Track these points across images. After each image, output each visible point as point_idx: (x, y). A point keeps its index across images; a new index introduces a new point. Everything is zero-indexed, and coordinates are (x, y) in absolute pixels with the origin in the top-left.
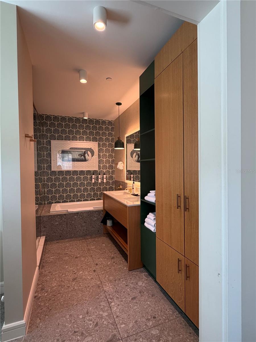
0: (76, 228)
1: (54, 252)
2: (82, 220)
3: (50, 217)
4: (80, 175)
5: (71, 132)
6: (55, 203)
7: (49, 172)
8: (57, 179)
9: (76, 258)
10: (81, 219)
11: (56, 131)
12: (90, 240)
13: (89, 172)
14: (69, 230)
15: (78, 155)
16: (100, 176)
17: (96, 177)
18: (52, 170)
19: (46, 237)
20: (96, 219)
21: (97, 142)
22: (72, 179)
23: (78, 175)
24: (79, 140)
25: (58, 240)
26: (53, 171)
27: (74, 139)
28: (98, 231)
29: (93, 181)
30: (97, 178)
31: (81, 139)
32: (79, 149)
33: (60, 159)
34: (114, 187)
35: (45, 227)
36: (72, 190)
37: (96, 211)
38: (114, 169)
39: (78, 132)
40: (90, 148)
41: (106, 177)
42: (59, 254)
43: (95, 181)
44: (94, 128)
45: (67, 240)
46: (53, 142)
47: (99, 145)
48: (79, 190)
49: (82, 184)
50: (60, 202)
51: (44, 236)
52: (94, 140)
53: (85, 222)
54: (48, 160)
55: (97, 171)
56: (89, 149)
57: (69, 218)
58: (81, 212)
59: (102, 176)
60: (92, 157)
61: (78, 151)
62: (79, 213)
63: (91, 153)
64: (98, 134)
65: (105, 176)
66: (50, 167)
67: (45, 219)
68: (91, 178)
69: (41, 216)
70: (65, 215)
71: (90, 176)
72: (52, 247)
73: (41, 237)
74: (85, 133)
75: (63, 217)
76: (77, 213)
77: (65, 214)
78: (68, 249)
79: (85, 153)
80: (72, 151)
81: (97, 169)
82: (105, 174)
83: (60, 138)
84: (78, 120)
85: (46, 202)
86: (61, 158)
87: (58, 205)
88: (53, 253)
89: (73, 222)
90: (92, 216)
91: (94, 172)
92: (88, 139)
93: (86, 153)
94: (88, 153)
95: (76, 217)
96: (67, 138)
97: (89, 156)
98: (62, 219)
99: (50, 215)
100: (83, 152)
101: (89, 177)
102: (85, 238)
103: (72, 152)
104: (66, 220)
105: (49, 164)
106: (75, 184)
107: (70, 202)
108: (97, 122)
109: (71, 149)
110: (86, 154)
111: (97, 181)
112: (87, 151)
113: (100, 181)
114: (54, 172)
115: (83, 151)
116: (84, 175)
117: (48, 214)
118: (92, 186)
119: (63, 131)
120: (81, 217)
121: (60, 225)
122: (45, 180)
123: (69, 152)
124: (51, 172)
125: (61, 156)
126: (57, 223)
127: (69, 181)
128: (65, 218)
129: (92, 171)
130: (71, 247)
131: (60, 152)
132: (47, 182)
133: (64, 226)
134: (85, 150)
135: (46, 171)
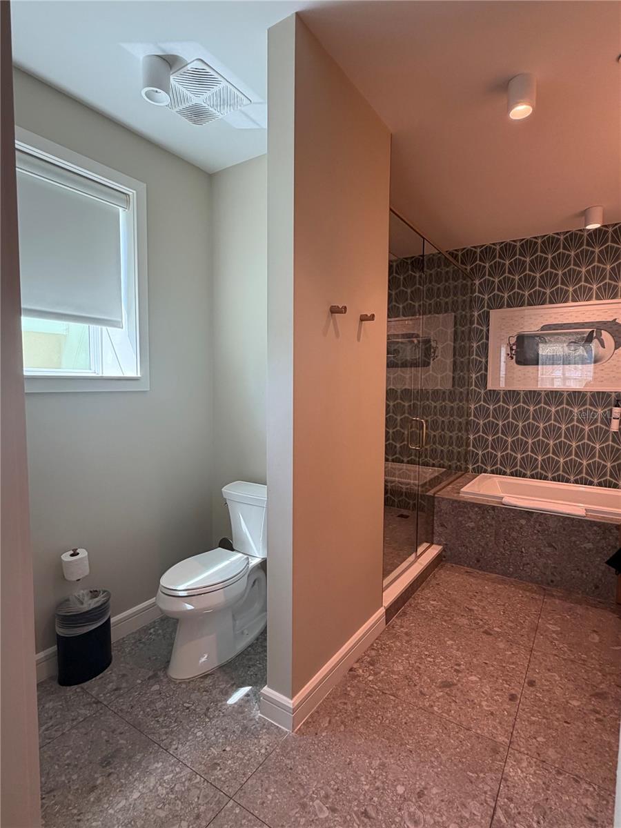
0: (522, 552)
1: (446, 592)
2: (541, 537)
3: (456, 504)
4: (568, 404)
5: (548, 279)
6: (492, 472)
7: (483, 392)
8: (503, 412)
9: (486, 632)
10: (539, 532)
11: (506, 284)
12: (557, 601)
13: (600, 397)
14: (501, 552)
15: (565, 345)
18: (490, 387)
19: (444, 550)
20: (589, 546)
22: (542, 414)
23: (561, 403)
24: (574, 300)
25: (471, 567)
26: (490, 390)
27: (559, 297)
28: (597, 587)
29: (615, 426)
31: (582, 295)
32: (569, 326)
33: (512, 358)
35: (442, 525)
36: (540, 447)
37: (592, 524)
39: (572, 277)
40: (611, 319)
42: (455, 601)
45: (494, 575)
46: (494, 314)
48: (561, 448)
49: (574, 432)
50: (505, 473)
51: (440, 545)
53: (550, 545)
54: (481, 362)
56: (605, 323)
57: (503, 521)
58: (542, 514)
60: (616, 348)
61: (565, 334)
62: (533, 513)
63: (613, 337)
66: (483, 379)
67: (444, 506)
69: (436, 495)
70: (494, 510)
71: (606, 409)
72: (448, 579)
73: (434, 546)
74: (595, 274)
75: (488, 512)
76: (528, 514)
78: (481, 601)
79: (590, 338)
80: (548, 335)
83: (516, 302)
84: (574, 238)
85: (470, 467)
86: (514, 357)
87: (497, 478)
88: (442, 594)
89: (514, 534)
90: (576, 533)
92: (606, 293)
93: (596, 337)
94: (602, 337)
95: (523, 522)
96: (538, 300)
97: (603, 347)
98: (483, 518)
99: (456, 501)
100: (585, 335)
101: (600, 411)
102: (544, 589)
103: (547, 338)
104: (494, 522)
105: (483, 372)
106: (552, 431)
107: (532, 477)
109: (543, 328)
110: (595, 341)
112: (599, 330)
114: (494, 394)
115: (583, 333)
116: (584, 404)
117: (454, 496)
118: (610, 443)
119: (526, 282)
120: (540, 525)
121: (479, 530)
122: (471, 413)
123: (537, 337)
124: (486, 393)
125: (513, 350)
126: (472, 525)
127: (534, 419)
128: (493, 518)
129: (613, 395)
130: (491, 599)
131: (513, 340)
132: (475, 416)
133: (488, 536)
134: (591, 330)
135: (475, 391)
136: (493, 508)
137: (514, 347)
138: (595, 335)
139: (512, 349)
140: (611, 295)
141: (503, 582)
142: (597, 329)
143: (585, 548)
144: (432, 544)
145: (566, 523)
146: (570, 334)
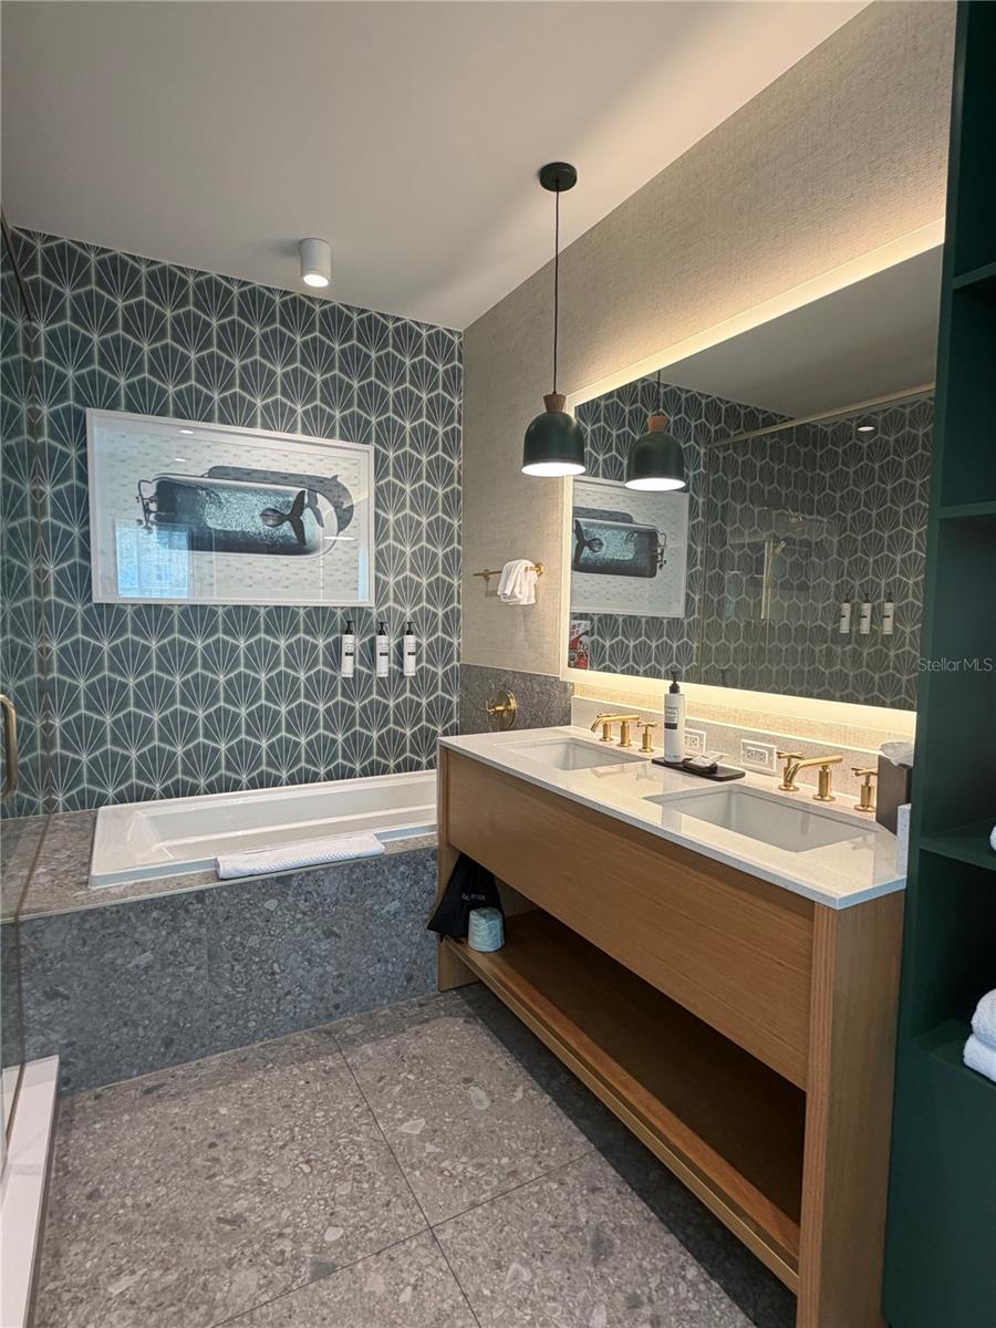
0: (273, 973)
1: (136, 1207)
2: (310, 924)
3: (92, 922)
4: (268, 631)
5: (214, 370)
6: (120, 799)
7: (79, 608)
8: (130, 656)
9: (323, 1271)
10: (304, 914)
11: (116, 354)
12: (368, 1049)
13: (320, 617)
14: (226, 996)
15: (257, 513)
16: (381, 640)
17: (363, 646)
18: (99, 596)
19: (62, 1064)
20: (394, 905)
21: (371, 448)
22: (221, 655)
23: (256, 631)
24: (266, 426)
25: (152, 1068)
26: (99, 606)
27: (235, 413)
28: (409, 979)
29: (348, 667)
30: (369, 655)
31: (277, 418)
32: (264, 476)
33: (150, 531)
34: (455, 699)
35: (52, 995)
36: (222, 723)
37: (397, 860)
38: (455, 604)
39: (256, 378)
40: (329, 475)
41: (418, 645)
42: (177, 1227)
43: (358, 666)
44: (354, 360)
45: (215, 1060)
46: (96, 420)
47: (380, 463)
48: (263, 721)
49: (281, 687)
50: (149, 795)
51: (49, 1055)
52: (354, 430)
53: (329, 934)
54: (68, 535)
55: (369, 615)
56: (321, 480)
57: (227, 918)
58: (308, 873)
59: (393, 643)
60: (340, 529)
61: (256, 491)
62: (291, 876)
63: (335, 507)
64: (371, 396)
65: (410, 641)
66: (81, 579)
67: (50, 940)
68: (335, 652)
69: (23, 918)
70: (201, 901)
71: (330, 640)
72: (112, 1152)
73: (29, 1068)
74: (297, 385)
75: (187, 911)
76: (282, 882)
77: (202, 892)
78: (237, 1166)
79: (299, 505)
80: (224, 488)
81: (364, 597)
82: (409, 633)
83: (144, 401)
84: (255, 300)
85: (60, 798)
86: (154, 523)
87: (141, 811)
88: (127, 1228)
89: (254, 941)
90: (372, 889)
91: (353, 620)
92: (317, 424)
93: (309, 506)
94: (318, 506)
95: (271, 904)
96: (192, 408)
97: (321, 525)
98: (176, 930)
99: (91, 912)
100: (292, 499)
101: (321, 643)
102: (328, 1033)
103: (223, 495)
104: (203, 931)
105: (77, 559)
106: (242, 688)
107: (211, 789)
108: (372, 327)
109: (216, 472)
110: (308, 512)
111: (366, 671)
112: (313, 491)
113: (383, 667)
114: (109, 616)
115: (288, 494)
116: (296, 631)
117: (79, 901)
118: (340, 698)
119: (167, 362)
120: (306, 900)
121: (164, 966)
122: (50, 661)
123: (203, 489)
124: (88, 612)
125: (150, 512)
126: (145, 959)
127: (206, 666)
128: (201, 922)
129: (339, 612)
130: (255, 1141)
131: (150, 491)
132: (62, 669)
133: (192, 969)
134: (300, 490)
135: (59, 606)
136: (200, 896)
137: (153, 507)
138: (306, 501)
139: (147, 511)
140: (325, 430)
141: (244, 1067)
142: (310, 490)
143: (388, 912)
144: (22, 1063)
146: (266, 492)
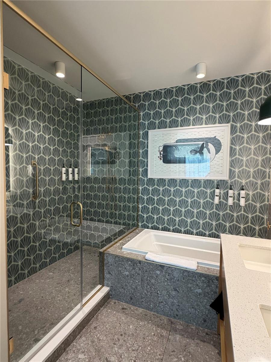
0: (158, 294)
1: (98, 338)
2: (170, 284)
3: (117, 258)
4: (191, 187)
5: (180, 112)
6: (152, 228)
7: (146, 179)
8: (156, 192)
10: (168, 280)
11: (157, 115)
13: (209, 183)
14: (145, 293)
15: (189, 151)
16: (231, 192)
17: (224, 193)
18: (149, 176)
19: (110, 290)
20: (199, 291)
21: (229, 125)
22: (178, 193)
23: (188, 186)
24: (193, 125)
25: (127, 303)
26: (150, 179)
27: (185, 123)
29: (217, 200)
30: (226, 196)
31: (198, 121)
32: (191, 140)
33: (161, 159)
34: (266, 217)
35: (110, 273)
36: (177, 212)
37: (201, 275)
38: (267, 179)
39: (192, 111)
40: (213, 136)
41: (247, 195)
43: (222, 200)
44: (226, 96)
45: (141, 310)
46: (151, 133)
47: (233, 130)
48: (189, 213)
49: (195, 204)
50: (158, 229)
51: (108, 286)
52: (224, 119)
53: (176, 290)
54: (144, 161)
55: (227, 182)
56: (210, 139)
57: (146, 271)
58: (169, 267)
59: (236, 193)
60: (216, 154)
61: (189, 145)
62: (164, 266)
63: (215, 147)
64: (232, 106)
65: (243, 193)
66: (146, 172)
68: (213, 195)
69: (105, 252)
70: (140, 263)
71: (212, 190)
72: (106, 319)
74: (205, 110)
75: (137, 265)
76: (161, 267)
78: (121, 346)
79: (202, 147)
80: (180, 145)
81: (226, 177)
82: (243, 189)
83: (162, 125)
84: (192, 88)
85: (140, 224)
86: (162, 158)
89: (153, 281)
90: (191, 281)
91: (220, 184)
92: (211, 120)
93: (206, 147)
94: (209, 147)
95: (158, 272)
96: (174, 124)
97: (210, 153)
98: (134, 269)
100: (200, 146)
101: (209, 191)
102: (172, 323)
103: (179, 147)
104: (140, 272)
105: (146, 167)
106: (183, 203)
107: (173, 231)
108: (232, 82)
109: (177, 142)
110: (205, 149)
111: (225, 202)
112: (207, 142)
113: (230, 201)
114: (151, 181)
115: (198, 144)
116: (200, 187)
118: (215, 210)
119: (168, 114)
120: (168, 275)
121: (131, 277)
122: (139, 192)
123: (174, 146)
124: (147, 180)
125: (161, 154)
126: (127, 273)
127: (174, 196)
128: (140, 269)
129: (216, 182)
131: (161, 149)
132: (142, 194)
133: (137, 281)
134: (203, 143)
135: (142, 179)
136: (140, 262)
137: (162, 153)
138: (205, 146)
139: (160, 154)
140: (213, 122)
142: (206, 142)
143: (197, 292)
144: (103, 286)
145: (185, 274)
146: (192, 145)
